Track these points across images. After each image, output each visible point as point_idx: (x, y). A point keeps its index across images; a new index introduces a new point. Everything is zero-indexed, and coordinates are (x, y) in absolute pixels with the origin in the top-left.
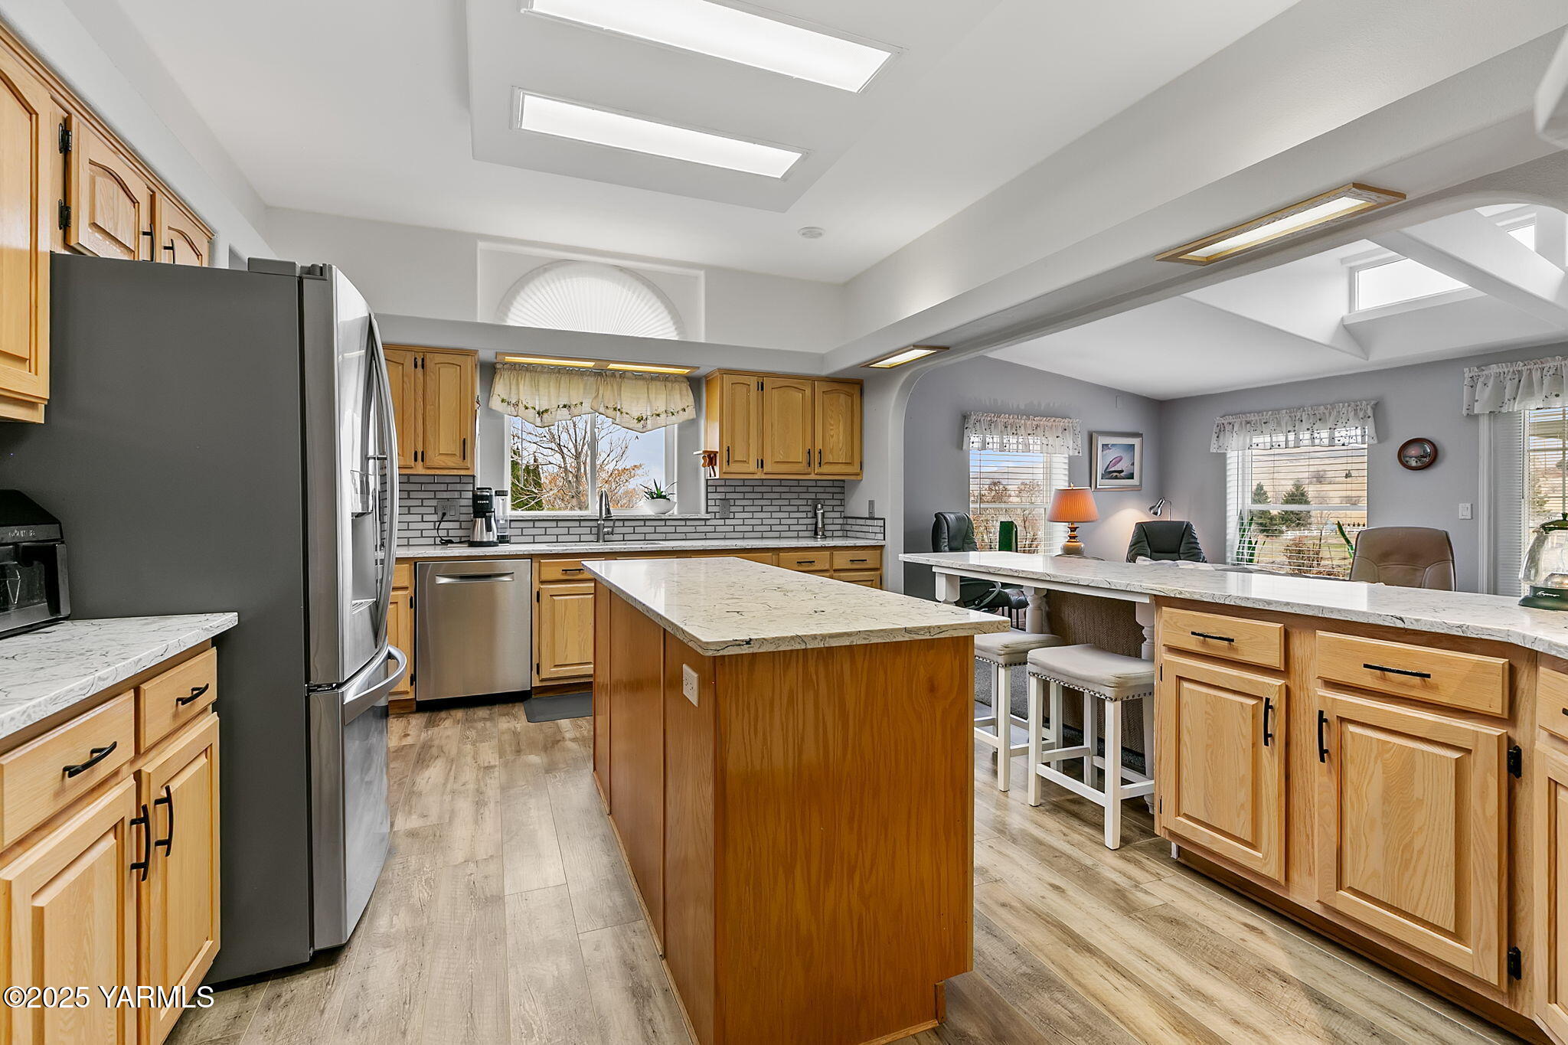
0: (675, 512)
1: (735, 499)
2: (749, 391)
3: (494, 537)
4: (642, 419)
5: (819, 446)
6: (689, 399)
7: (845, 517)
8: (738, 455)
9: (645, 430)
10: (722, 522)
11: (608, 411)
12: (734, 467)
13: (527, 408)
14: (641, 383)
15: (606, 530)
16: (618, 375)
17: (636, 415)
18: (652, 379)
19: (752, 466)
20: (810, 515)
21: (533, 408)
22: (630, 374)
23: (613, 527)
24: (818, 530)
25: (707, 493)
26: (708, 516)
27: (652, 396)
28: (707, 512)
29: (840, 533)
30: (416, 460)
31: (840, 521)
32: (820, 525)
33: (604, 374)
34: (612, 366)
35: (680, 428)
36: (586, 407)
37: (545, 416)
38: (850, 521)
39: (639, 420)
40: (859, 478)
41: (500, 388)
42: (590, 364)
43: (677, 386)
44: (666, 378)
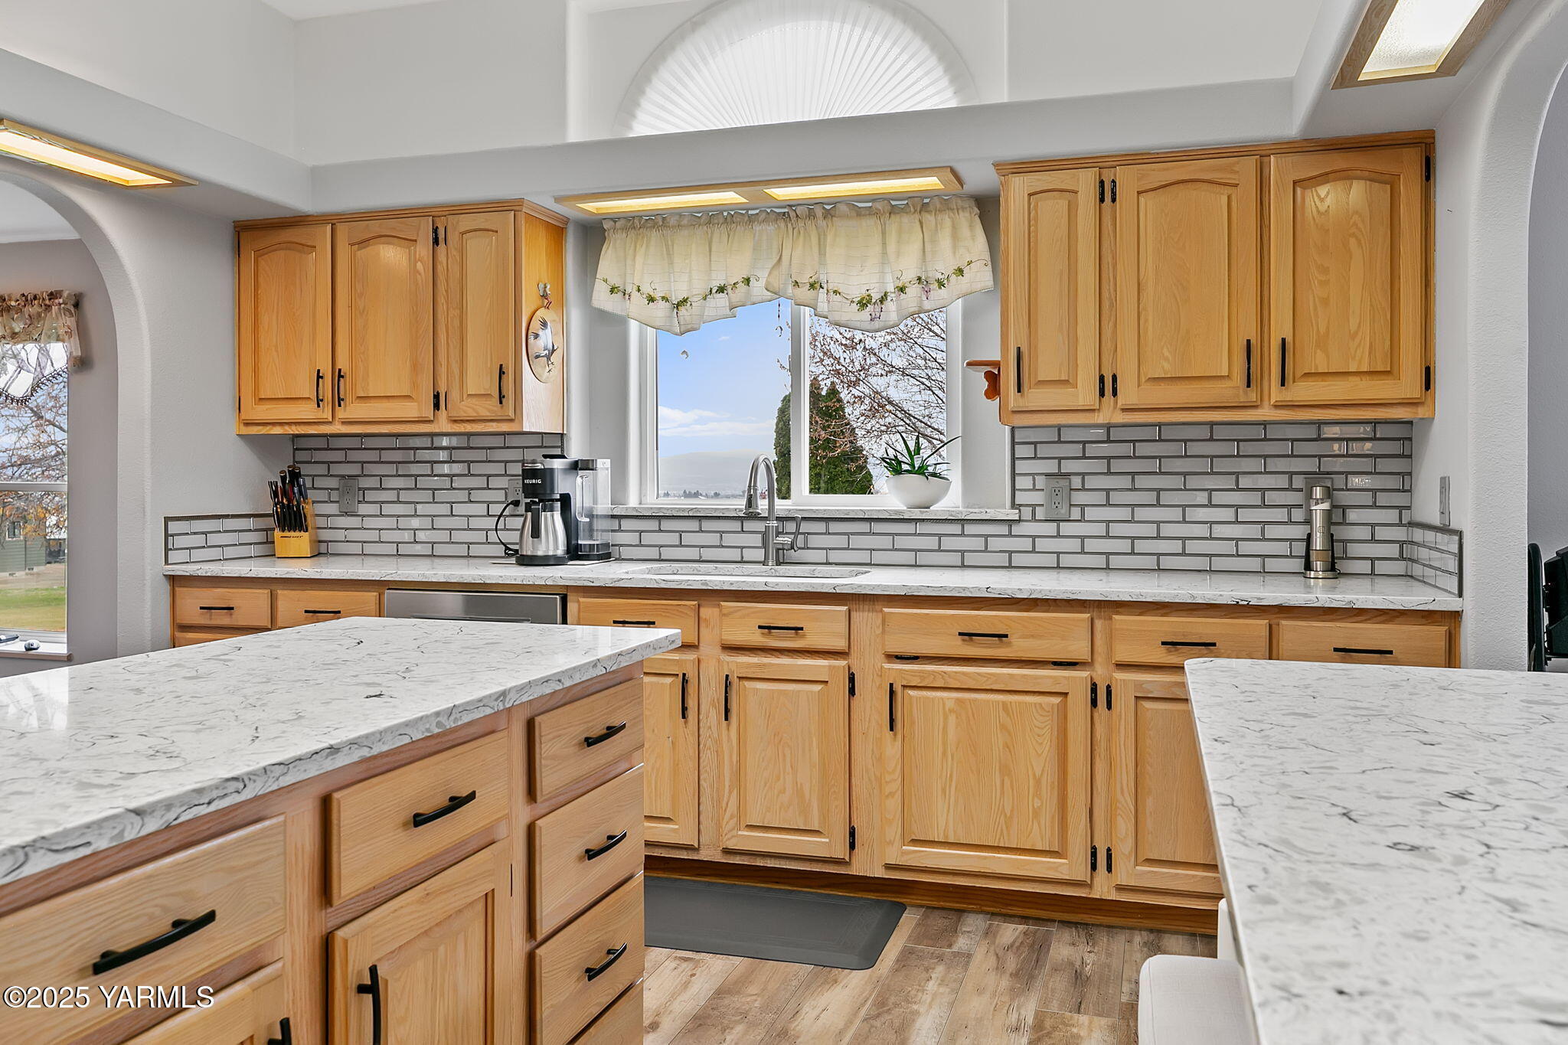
0: (951, 501)
1: (1083, 475)
2: (1072, 209)
3: (556, 547)
4: (869, 302)
5: (1281, 327)
6: (977, 244)
7: (1412, 524)
8: (1046, 364)
9: (877, 324)
10: (1050, 528)
11: (798, 291)
12: (1036, 397)
13: (651, 299)
14: (870, 223)
15: (780, 539)
16: (819, 212)
17: (857, 293)
18: (893, 211)
19: (1085, 393)
20: (1298, 515)
21: (663, 298)
22: (843, 208)
23: (797, 533)
24: (1313, 556)
25: (1013, 459)
26: (1013, 515)
27: (892, 248)
28: (1014, 505)
29: (1399, 567)
30: (437, 406)
31: (1400, 534)
32: (1318, 543)
33: (792, 214)
34: (782, 193)
35: (967, 315)
36: (758, 287)
37: (683, 310)
38: (1418, 535)
39: (863, 304)
40: (1421, 412)
41: (608, 266)
42: (730, 197)
43: (946, 220)
44: (920, 204)
